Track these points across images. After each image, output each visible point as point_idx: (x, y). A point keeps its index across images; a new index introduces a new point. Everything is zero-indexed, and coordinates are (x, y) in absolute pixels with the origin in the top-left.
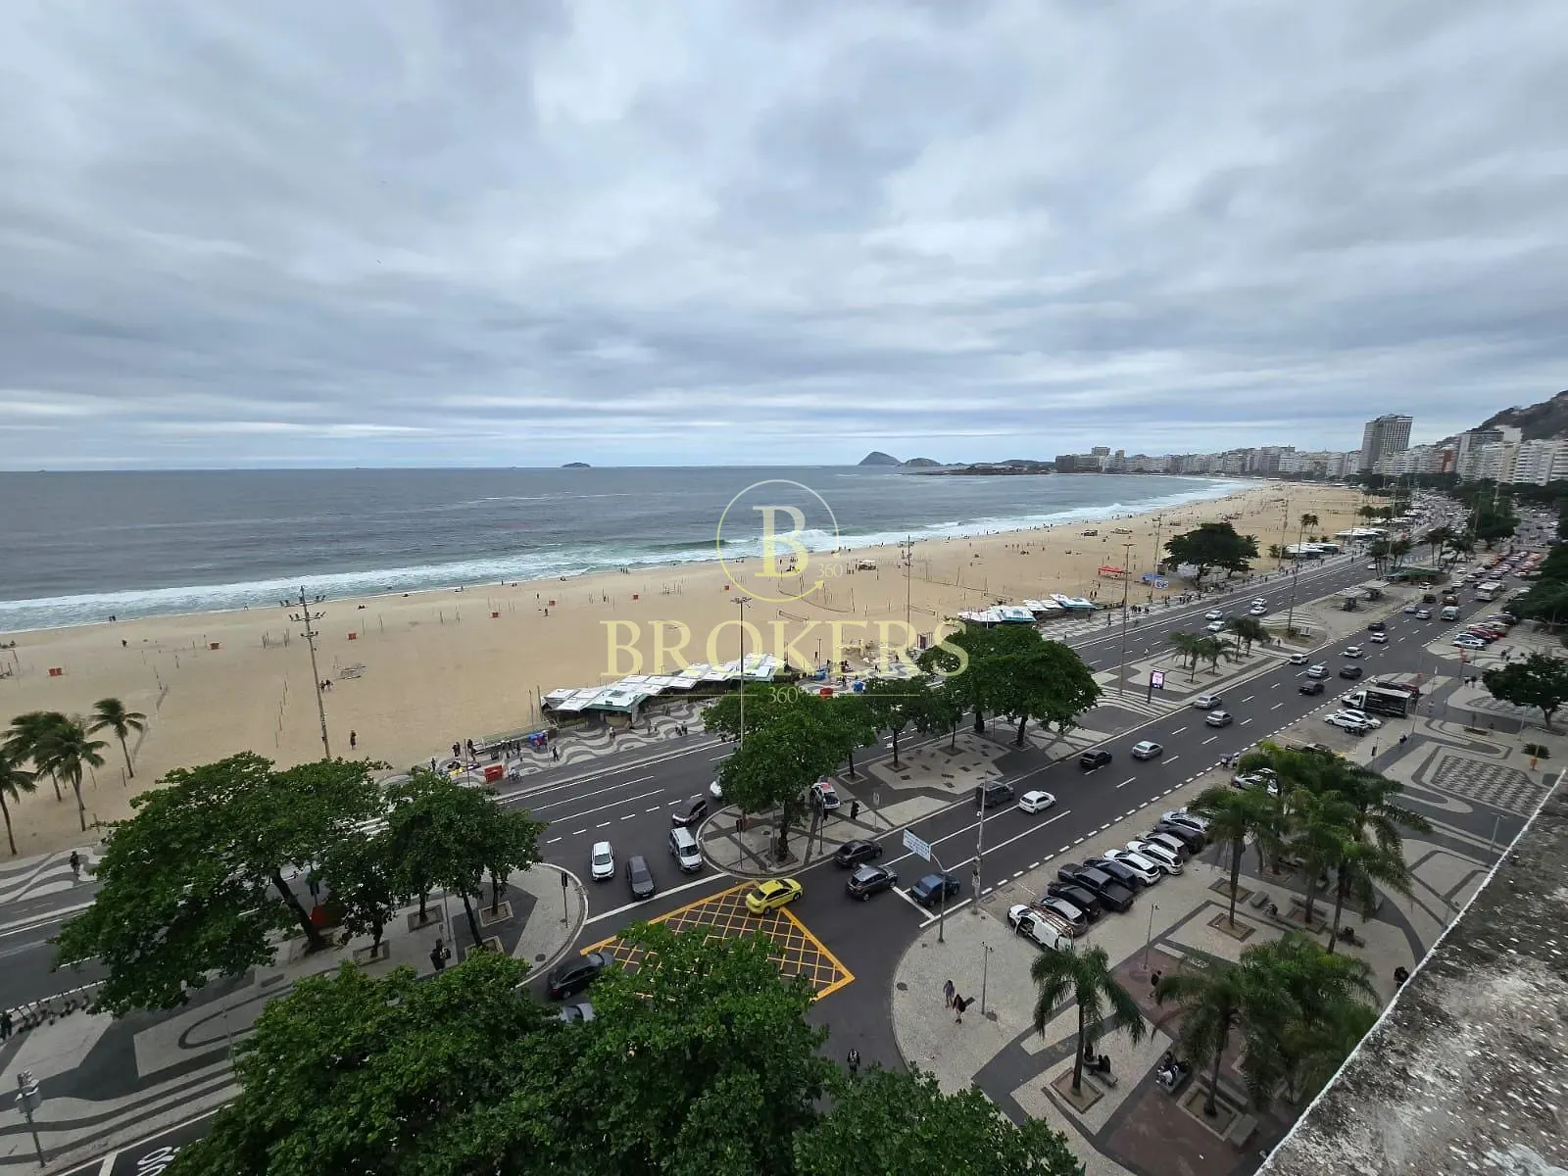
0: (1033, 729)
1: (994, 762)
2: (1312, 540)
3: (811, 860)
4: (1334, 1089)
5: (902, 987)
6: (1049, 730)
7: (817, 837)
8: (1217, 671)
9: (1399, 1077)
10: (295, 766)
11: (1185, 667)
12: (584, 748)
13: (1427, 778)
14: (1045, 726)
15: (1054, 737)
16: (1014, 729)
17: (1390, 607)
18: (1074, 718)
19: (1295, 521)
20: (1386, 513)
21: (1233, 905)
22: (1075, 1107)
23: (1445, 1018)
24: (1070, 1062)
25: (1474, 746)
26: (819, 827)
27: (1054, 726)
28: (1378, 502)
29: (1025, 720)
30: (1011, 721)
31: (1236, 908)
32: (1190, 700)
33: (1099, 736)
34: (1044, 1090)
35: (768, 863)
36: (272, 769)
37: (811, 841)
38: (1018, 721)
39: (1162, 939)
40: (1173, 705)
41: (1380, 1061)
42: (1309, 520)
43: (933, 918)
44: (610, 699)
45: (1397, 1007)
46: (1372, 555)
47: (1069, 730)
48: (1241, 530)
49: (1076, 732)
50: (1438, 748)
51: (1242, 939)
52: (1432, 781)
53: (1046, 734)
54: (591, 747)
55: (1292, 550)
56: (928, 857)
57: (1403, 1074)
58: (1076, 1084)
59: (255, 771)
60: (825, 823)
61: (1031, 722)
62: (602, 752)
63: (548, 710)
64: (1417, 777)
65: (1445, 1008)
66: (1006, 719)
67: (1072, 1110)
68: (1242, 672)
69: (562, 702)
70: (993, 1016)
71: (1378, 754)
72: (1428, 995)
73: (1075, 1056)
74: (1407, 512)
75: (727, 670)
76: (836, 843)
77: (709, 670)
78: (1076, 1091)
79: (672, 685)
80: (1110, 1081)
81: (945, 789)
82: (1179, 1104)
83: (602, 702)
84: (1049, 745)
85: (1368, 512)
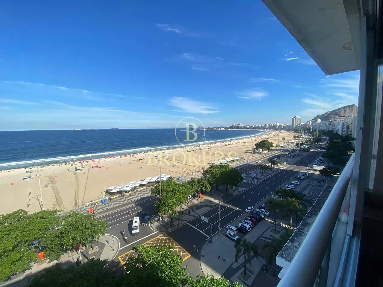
0: (229, 188)
1: (221, 197)
2: (284, 143)
3: (179, 226)
4: (292, 236)
5: (203, 256)
6: (233, 188)
7: (180, 220)
8: (268, 173)
9: (302, 233)
10: (35, 213)
11: (261, 172)
12: (118, 202)
13: (311, 194)
14: (232, 187)
15: (234, 190)
16: (225, 189)
17: (300, 157)
18: (238, 185)
19: (281, 139)
20: (298, 137)
21: (275, 226)
22: (245, 280)
23: (309, 224)
24: (243, 269)
25: (319, 186)
26: (180, 217)
27: (234, 187)
28: (296, 135)
29: (227, 186)
30: (224, 186)
31: (276, 227)
32: (263, 179)
33: (244, 189)
34: (238, 277)
35: (168, 228)
36: (28, 214)
37: (179, 221)
38: (226, 186)
39: (261, 236)
40: (259, 181)
41: (299, 231)
42: (283, 139)
43: (209, 237)
44: (125, 188)
45: (301, 223)
46: (296, 146)
47: (237, 188)
48: (270, 141)
49: (239, 188)
50: (312, 187)
51: (278, 234)
52: (312, 194)
53: (233, 189)
54: (120, 202)
55: (280, 145)
56: (207, 222)
57: (303, 233)
58: (245, 274)
59: (24, 214)
60: (182, 216)
61: (229, 187)
62: (123, 203)
63: (108, 193)
64: (309, 193)
65: (309, 222)
66: (223, 186)
67: (244, 281)
68: (273, 173)
69: (112, 190)
70: (225, 260)
71: (301, 189)
72: (306, 221)
73: (244, 267)
74: (302, 137)
75: (156, 178)
76: (185, 220)
77: (151, 179)
78: (245, 276)
79: (142, 183)
80: (252, 272)
81: (210, 204)
82: (268, 275)
83: (123, 189)
84: (233, 192)
85: (295, 137)
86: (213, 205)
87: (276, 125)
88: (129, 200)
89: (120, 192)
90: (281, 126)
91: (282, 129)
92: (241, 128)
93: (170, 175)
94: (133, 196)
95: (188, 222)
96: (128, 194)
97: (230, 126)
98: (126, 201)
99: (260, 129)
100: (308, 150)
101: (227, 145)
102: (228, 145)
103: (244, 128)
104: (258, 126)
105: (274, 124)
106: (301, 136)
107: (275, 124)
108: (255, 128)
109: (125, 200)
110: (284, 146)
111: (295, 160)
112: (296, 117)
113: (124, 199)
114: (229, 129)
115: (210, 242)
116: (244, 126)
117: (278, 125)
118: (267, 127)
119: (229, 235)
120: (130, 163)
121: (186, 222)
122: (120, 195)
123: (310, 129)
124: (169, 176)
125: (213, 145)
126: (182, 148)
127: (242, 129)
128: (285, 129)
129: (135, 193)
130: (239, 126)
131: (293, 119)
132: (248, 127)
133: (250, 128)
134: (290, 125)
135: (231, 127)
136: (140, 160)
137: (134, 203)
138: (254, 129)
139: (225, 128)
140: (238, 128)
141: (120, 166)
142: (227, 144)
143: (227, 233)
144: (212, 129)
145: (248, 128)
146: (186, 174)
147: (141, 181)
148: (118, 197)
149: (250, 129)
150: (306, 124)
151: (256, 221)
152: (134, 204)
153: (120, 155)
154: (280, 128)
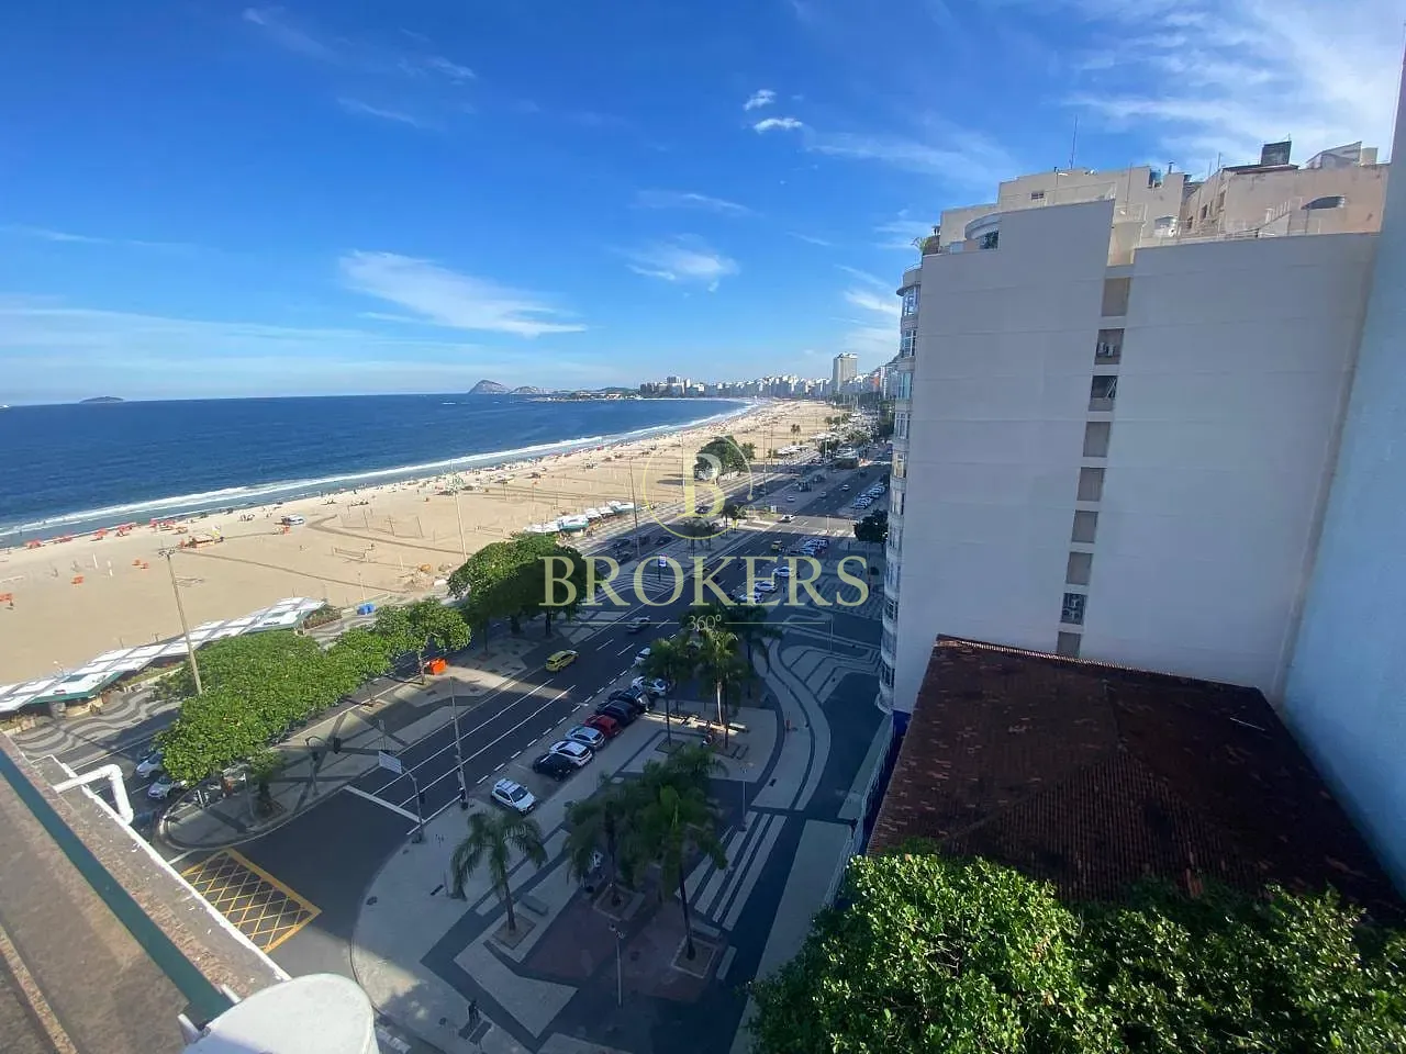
2: (794, 443)
3: (303, 806)
5: (372, 901)
7: (318, 779)
11: (691, 548)
15: (580, 624)
16: (544, 625)
17: (824, 488)
19: (789, 430)
20: (839, 421)
22: (509, 946)
24: (505, 917)
28: (839, 413)
33: (616, 615)
34: (487, 944)
35: (248, 823)
37: (309, 785)
39: (619, 772)
42: (795, 429)
43: (422, 822)
44: (62, 687)
46: (820, 451)
55: (781, 452)
58: (511, 926)
60: (330, 762)
67: (505, 950)
74: (850, 420)
75: (247, 621)
76: (340, 778)
77: (222, 627)
78: (512, 932)
79: (163, 654)
80: (542, 910)
81: (471, 694)
82: (595, 907)
83: (49, 693)
84: (573, 633)
85: (829, 420)
86: (477, 694)
87: (787, 382)
88: (78, 737)
89: (38, 708)
90: (801, 385)
91: (805, 396)
92: (679, 392)
93: (325, 600)
94: (111, 717)
95: (349, 783)
96: (87, 710)
97: (643, 386)
98: (70, 742)
99: (737, 396)
100: (852, 464)
101: (608, 459)
102: (613, 458)
103: (690, 392)
104: (733, 386)
105: (781, 379)
106: (850, 416)
107: (785, 379)
108: (725, 392)
109: (64, 740)
110: (791, 454)
111: (804, 499)
112: (844, 354)
113: (60, 735)
114: (639, 398)
115: (420, 839)
116: (688, 385)
117: (793, 382)
118: (761, 389)
119: (500, 798)
120: (137, 563)
121: (343, 782)
122: (42, 720)
123: (879, 393)
124: (316, 605)
125: (563, 459)
126: (422, 481)
127: (682, 396)
128: (813, 395)
129: (126, 699)
130: (674, 385)
131: (835, 360)
132: (701, 389)
133: (710, 391)
134: (828, 382)
135: (646, 390)
136: (193, 543)
137: (103, 747)
138: (720, 396)
139: (625, 392)
140: (668, 392)
141: (79, 580)
142: (611, 454)
143: (494, 793)
144: (573, 395)
145: (702, 395)
146: (406, 585)
147: (163, 642)
148: (31, 730)
149: (708, 396)
150: (871, 377)
151: (613, 727)
152: (103, 752)
153: (99, 527)
154: (800, 394)
